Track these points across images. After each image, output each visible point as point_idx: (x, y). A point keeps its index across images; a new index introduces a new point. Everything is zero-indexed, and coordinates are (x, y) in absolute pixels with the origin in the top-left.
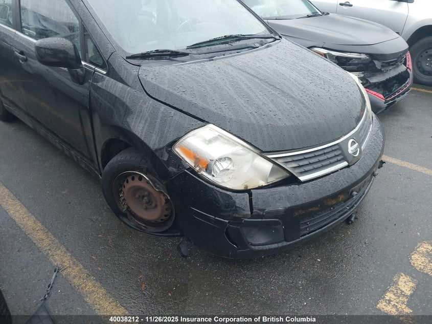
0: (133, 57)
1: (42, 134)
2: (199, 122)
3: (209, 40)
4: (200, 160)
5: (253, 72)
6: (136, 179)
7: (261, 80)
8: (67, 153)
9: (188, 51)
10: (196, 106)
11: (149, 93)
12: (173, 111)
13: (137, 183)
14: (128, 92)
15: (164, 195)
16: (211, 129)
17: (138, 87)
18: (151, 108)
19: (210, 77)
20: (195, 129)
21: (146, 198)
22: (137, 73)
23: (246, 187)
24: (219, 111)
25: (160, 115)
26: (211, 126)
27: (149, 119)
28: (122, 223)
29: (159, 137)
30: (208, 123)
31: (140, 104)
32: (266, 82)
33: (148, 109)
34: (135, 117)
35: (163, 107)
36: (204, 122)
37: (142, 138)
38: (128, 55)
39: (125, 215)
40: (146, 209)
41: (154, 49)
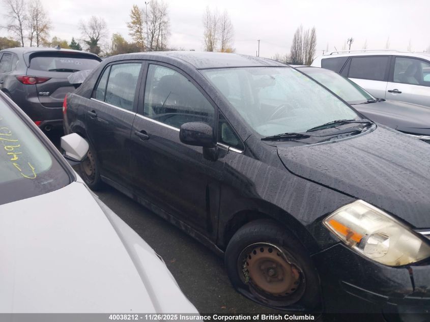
0: (268, 139)
1: (143, 203)
2: (349, 197)
3: (323, 124)
4: (353, 234)
5: (377, 153)
6: (266, 250)
7: (387, 160)
8: (173, 222)
9: (309, 134)
10: (344, 183)
11: (291, 171)
12: (320, 187)
13: (266, 254)
14: (269, 169)
15: (296, 268)
16: (362, 205)
17: (279, 165)
18: (296, 184)
19: (344, 158)
20: (346, 204)
21: (271, 270)
22: (276, 153)
23: (399, 263)
24: (365, 188)
25: (307, 191)
26: (361, 201)
27: (295, 193)
28: (240, 295)
29: (307, 211)
30: (357, 199)
31: (283, 180)
32: (393, 163)
33: (293, 185)
34: (279, 191)
35: (309, 184)
36: (353, 198)
37: (289, 211)
38: (263, 138)
39: (246, 287)
40: (270, 282)
41: (284, 132)
